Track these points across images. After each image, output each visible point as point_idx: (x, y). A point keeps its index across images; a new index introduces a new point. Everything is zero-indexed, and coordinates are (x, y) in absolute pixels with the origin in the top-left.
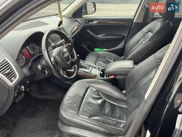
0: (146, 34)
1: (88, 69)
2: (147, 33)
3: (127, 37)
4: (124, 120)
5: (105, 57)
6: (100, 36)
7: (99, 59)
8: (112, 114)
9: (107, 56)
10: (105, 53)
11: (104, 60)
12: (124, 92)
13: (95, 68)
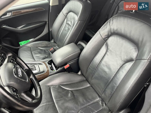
0: (67, 15)
1: (36, 70)
2: (67, 13)
3: (48, 21)
4: (98, 98)
5: (37, 47)
6: (20, 28)
7: (34, 52)
8: (86, 100)
9: (38, 46)
10: (35, 43)
11: (39, 51)
12: (80, 73)
13: (40, 64)
